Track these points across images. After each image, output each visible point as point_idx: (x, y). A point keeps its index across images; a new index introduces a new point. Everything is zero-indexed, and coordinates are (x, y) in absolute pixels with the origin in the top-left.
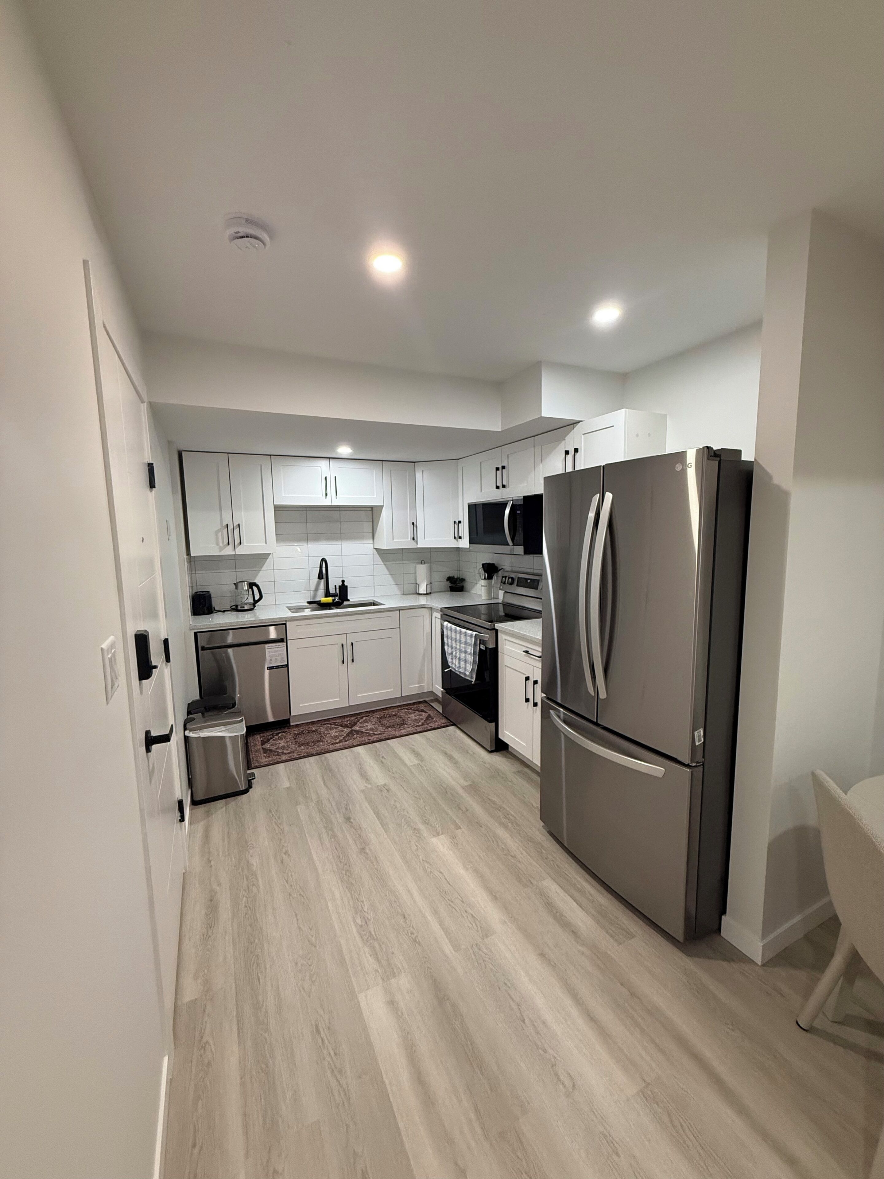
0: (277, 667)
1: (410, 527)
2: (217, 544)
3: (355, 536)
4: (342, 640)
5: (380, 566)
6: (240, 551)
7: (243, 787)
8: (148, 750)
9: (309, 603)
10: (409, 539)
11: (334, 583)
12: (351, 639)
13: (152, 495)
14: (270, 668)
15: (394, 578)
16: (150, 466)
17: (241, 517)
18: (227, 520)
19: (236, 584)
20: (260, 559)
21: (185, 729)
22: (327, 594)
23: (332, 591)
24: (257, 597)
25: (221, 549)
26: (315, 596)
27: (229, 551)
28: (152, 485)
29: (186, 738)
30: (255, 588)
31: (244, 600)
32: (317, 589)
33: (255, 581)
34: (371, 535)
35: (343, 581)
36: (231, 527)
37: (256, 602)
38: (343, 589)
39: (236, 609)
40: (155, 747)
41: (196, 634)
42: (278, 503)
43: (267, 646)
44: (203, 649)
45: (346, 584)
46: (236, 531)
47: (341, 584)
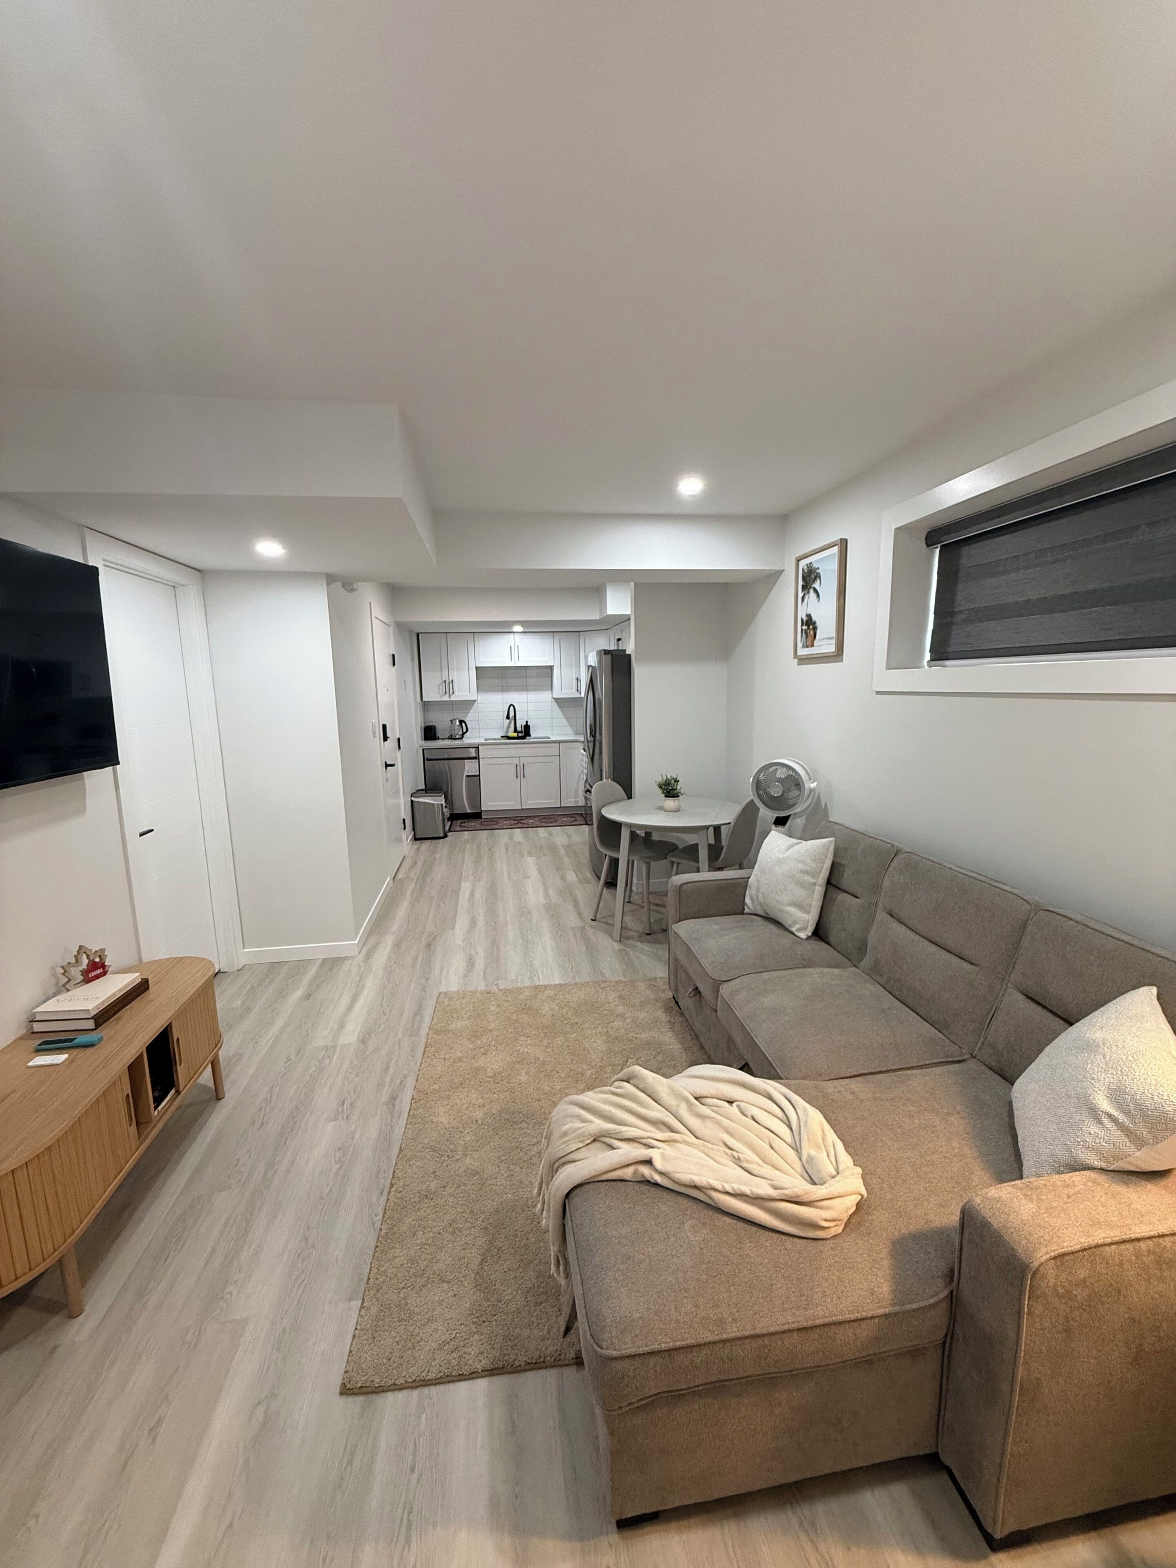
0: (473, 776)
1: (575, 682)
2: (439, 693)
3: (538, 688)
4: (517, 761)
5: (557, 711)
6: (453, 698)
7: (442, 835)
8: (386, 768)
9: (502, 737)
10: (574, 690)
11: (520, 724)
12: (523, 761)
13: (394, 669)
14: (468, 776)
15: (568, 721)
16: (393, 656)
17: (454, 675)
18: (445, 678)
19: (452, 721)
20: (469, 704)
21: (412, 796)
22: (516, 731)
23: (519, 729)
24: (465, 730)
25: (441, 696)
26: (507, 731)
27: (446, 698)
28: (394, 664)
29: (412, 801)
30: (463, 724)
31: (456, 732)
32: (508, 727)
33: (465, 720)
34: (550, 687)
35: (527, 722)
36: (447, 683)
37: (464, 734)
38: (527, 728)
39: (451, 738)
40: (388, 768)
41: (423, 750)
42: (477, 665)
43: (466, 761)
44: (428, 759)
45: (529, 724)
46: (451, 685)
47: (525, 724)
